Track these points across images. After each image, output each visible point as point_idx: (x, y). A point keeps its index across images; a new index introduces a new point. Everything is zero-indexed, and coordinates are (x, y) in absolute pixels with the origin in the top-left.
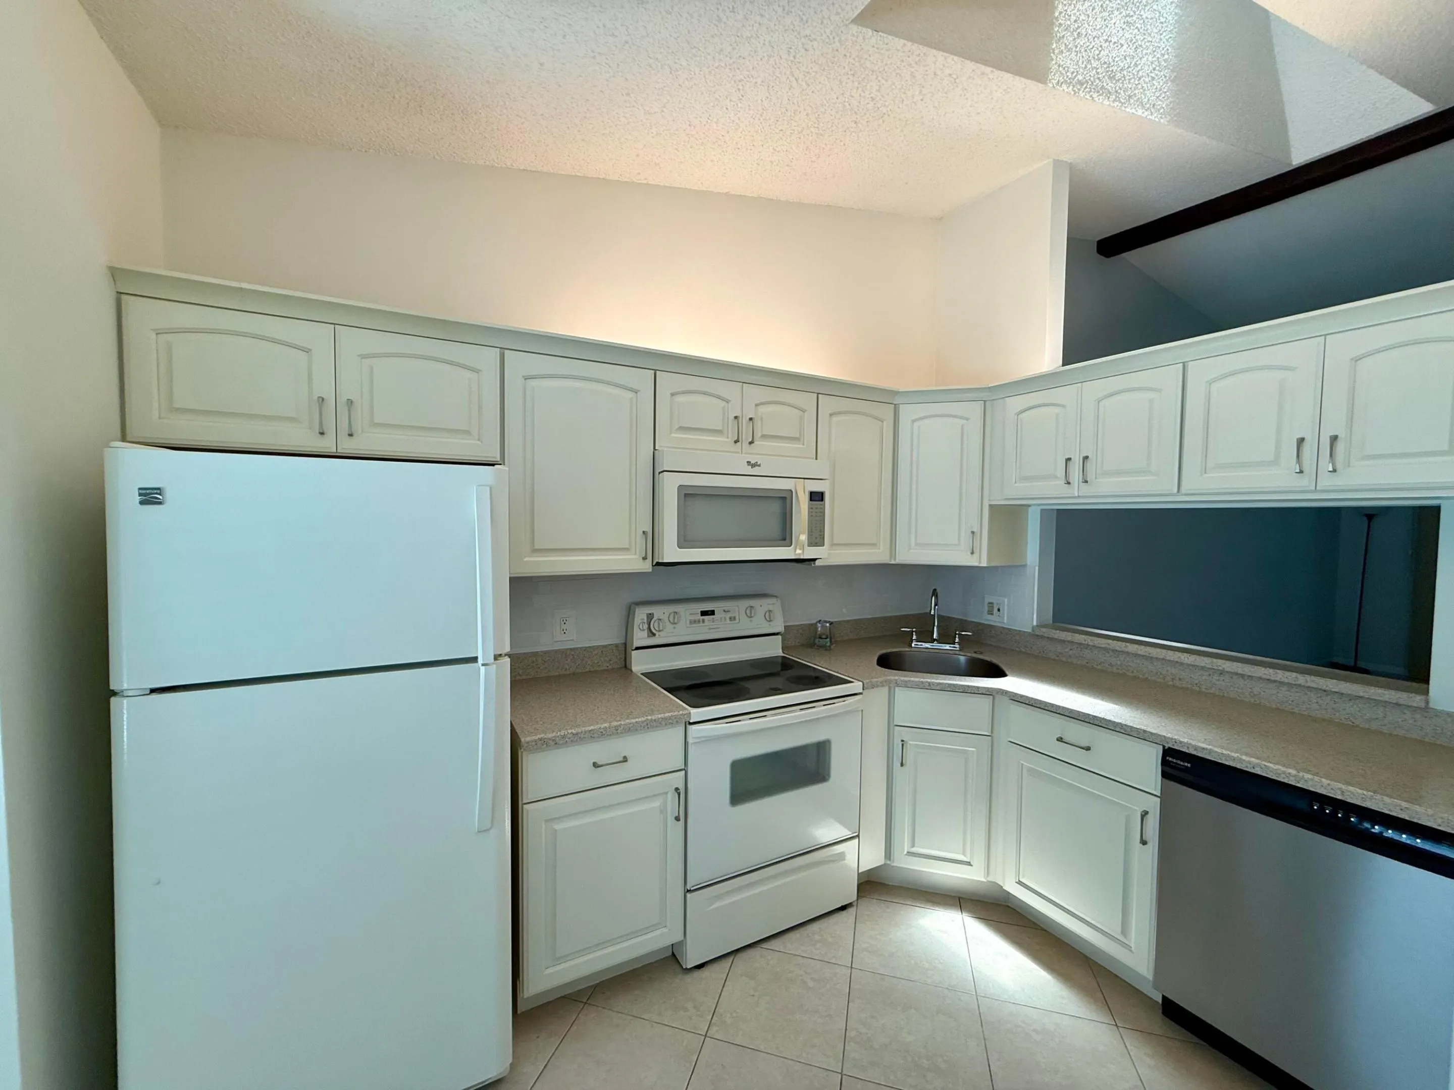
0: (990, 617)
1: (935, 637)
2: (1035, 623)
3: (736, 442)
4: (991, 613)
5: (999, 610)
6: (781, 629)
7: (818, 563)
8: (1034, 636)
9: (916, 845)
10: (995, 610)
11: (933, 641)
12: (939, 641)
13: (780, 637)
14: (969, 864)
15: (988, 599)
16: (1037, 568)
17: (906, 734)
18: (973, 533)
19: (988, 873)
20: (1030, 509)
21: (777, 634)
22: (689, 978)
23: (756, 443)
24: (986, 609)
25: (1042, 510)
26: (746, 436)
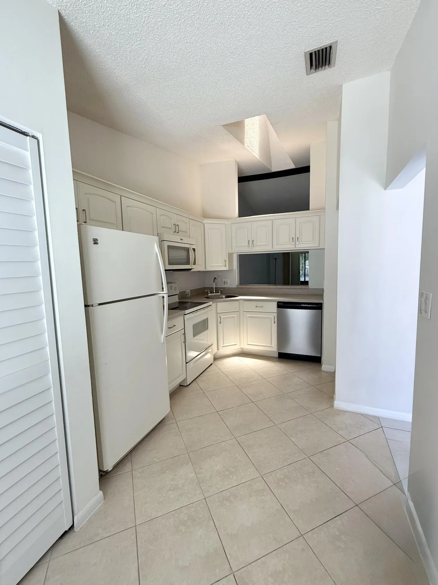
0: (225, 285)
1: (214, 292)
2: (237, 285)
3: (174, 232)
4: (224, 284)
5: (227, 283)
6: (178, 293)
7: (192, 270)
8: (237, 288)
9: (224, 343)
10: (226, 283)
11: (214, 293)
12: (215, 293)
13: (177, 296)
14: (236, 345)
15: (224, 280)
16: (237, 270)
17: (220, 315)
18: (225, 261)
19: (240, 346)
20: (234, 255)
21: (176, 295)
22: (186, 389)
23: (179, 233)
24: (223, 283)
25: (237, 255)
26: (177, 231)
